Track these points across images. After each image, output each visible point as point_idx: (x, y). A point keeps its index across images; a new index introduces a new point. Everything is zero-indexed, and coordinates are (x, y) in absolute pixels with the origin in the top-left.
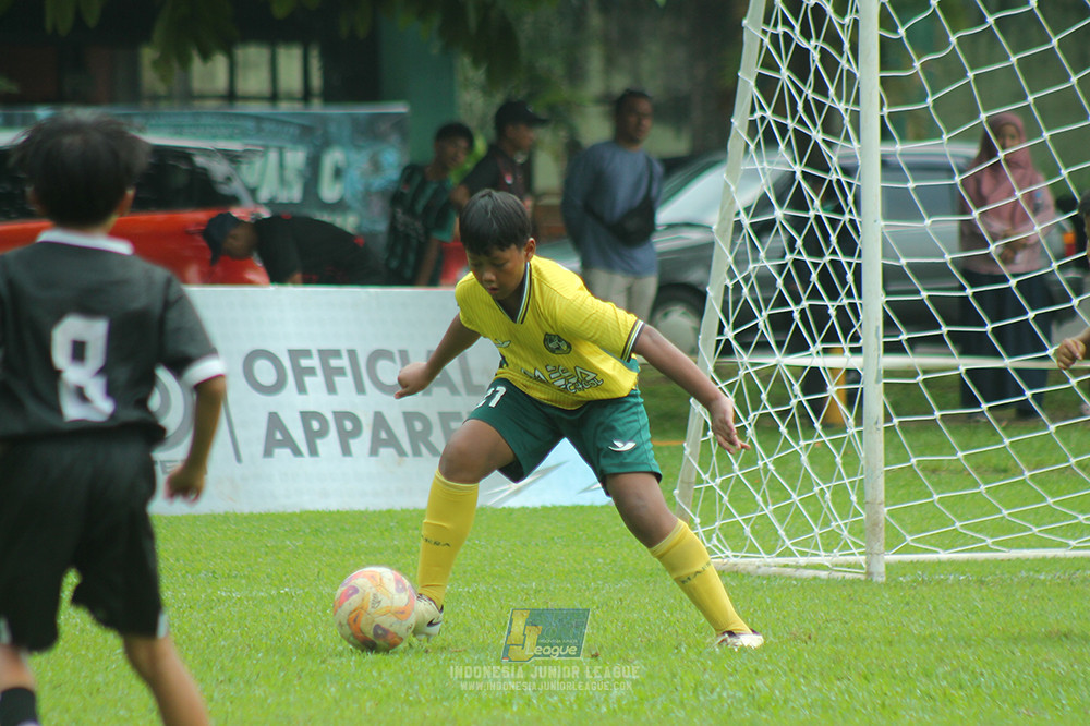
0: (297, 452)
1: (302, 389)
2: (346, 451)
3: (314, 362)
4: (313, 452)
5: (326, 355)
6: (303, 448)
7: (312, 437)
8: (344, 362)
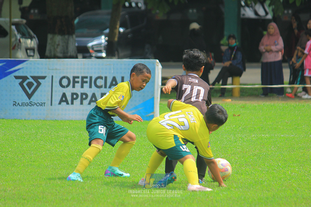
0: (68, 103)
1: (74, 87)
2: (82, 103)
3: (80, 80)
4: (72, 103)
5: (83, 78)
6: (70, 102)
7: (73, 99)
8: (88, 80)
